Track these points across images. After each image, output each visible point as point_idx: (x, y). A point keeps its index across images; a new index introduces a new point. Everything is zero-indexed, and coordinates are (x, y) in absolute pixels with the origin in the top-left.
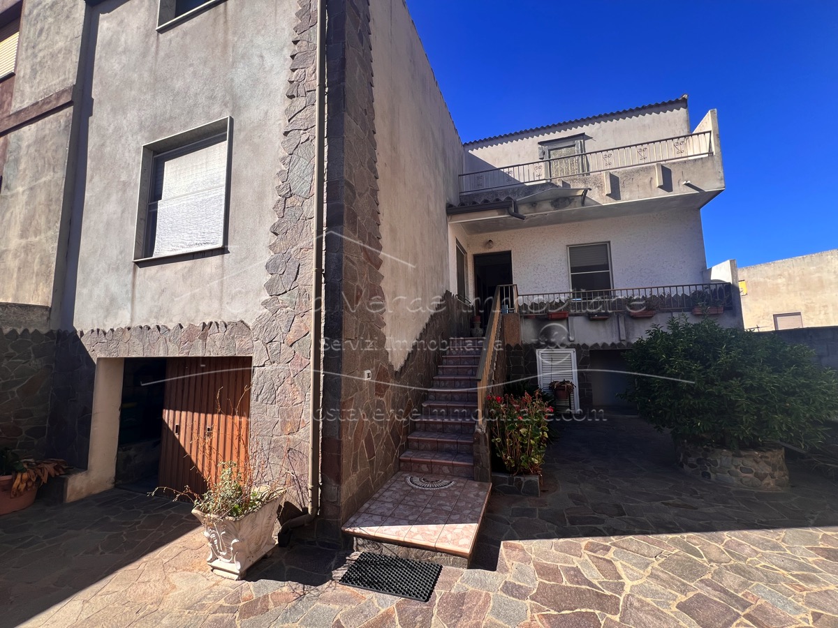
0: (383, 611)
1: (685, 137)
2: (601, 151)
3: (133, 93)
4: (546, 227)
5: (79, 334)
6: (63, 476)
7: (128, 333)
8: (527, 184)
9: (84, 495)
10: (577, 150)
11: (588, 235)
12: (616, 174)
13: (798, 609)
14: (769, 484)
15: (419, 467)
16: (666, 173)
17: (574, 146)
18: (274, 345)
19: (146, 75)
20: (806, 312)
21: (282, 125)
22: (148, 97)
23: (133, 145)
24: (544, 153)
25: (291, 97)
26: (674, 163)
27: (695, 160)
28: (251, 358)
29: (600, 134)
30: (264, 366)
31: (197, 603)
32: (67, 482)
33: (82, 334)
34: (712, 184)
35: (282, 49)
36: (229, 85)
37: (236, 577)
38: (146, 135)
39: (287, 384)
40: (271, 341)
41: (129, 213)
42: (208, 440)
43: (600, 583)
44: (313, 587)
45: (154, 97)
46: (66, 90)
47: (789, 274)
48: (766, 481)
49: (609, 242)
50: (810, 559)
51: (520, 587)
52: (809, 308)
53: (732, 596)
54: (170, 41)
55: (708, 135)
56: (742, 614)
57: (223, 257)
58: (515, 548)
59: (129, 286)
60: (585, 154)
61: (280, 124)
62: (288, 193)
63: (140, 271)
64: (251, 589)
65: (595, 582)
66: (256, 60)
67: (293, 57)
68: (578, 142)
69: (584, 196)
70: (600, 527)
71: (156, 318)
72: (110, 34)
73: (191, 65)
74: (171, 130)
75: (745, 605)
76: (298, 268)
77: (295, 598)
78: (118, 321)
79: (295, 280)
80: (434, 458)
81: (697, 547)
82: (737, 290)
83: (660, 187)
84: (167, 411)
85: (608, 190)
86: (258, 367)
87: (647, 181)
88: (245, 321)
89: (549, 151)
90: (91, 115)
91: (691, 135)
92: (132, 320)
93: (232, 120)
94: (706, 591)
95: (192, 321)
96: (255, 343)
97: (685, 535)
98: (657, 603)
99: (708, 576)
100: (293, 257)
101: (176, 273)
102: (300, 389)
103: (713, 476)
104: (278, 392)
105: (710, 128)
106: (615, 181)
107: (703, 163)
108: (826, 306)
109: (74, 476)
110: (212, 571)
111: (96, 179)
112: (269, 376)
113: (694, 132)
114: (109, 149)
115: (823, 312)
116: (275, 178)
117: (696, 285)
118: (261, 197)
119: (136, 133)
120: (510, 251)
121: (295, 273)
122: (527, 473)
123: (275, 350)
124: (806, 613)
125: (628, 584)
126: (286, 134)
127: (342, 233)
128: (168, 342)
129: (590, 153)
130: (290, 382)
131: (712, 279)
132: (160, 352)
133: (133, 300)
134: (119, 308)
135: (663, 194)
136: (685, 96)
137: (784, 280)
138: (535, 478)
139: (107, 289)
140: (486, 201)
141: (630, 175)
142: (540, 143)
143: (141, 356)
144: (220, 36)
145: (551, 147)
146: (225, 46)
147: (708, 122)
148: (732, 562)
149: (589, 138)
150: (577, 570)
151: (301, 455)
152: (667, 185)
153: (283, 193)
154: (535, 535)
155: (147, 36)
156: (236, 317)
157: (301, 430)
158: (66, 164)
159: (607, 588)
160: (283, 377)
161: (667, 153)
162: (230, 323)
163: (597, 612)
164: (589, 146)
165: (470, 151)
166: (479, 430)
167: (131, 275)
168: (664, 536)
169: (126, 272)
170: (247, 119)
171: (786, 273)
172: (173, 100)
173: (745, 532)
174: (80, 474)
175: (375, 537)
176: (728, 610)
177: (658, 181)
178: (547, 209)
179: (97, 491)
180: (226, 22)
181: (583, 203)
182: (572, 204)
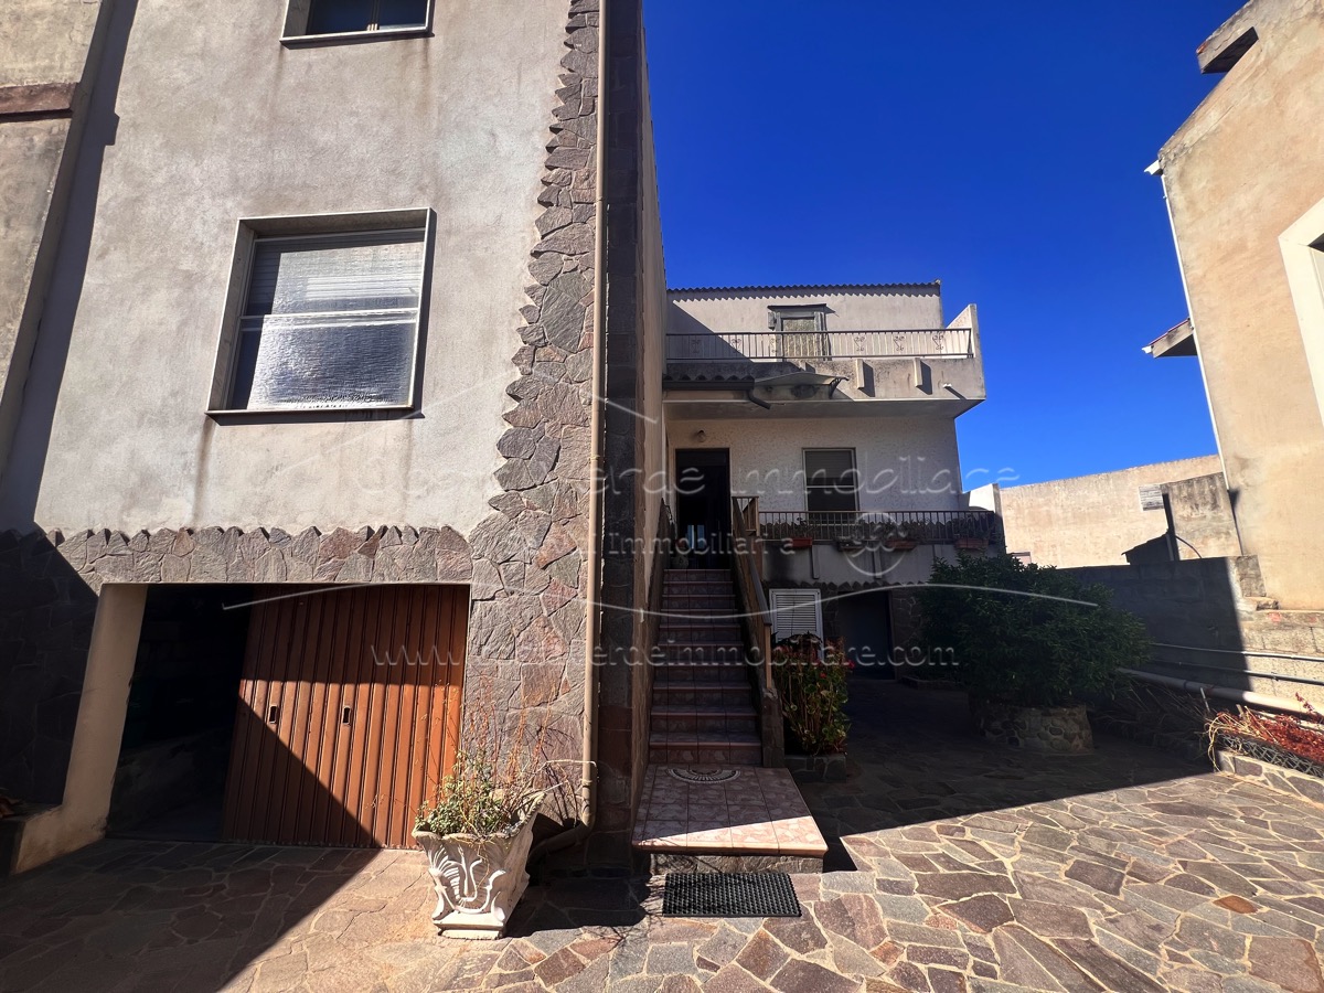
0: (751, 937)
1: (938, 330)
2: (853, 332)
3: (220, 128)
4: (776, 420)
5: (52, 539)
6: (15, 819)
7: (188, 542)
8: (753, 360)
9: (52, 854)
10: (816, 323)
11: (828, 437)
12: (869, 364)
13: (1166, 860)
14: (1077, 746)
15: (678, 754)
16: (926, 371)
17: (813, 318)
18: (513, 567)
19: (252, 107)
20: (1035, 552)
21: (528, 240)
22: (257, 141)
23: (215, 214)
24: (775, 321)
25: (547, 204)
26: (933, 360)
27: (956, 360)
28: (468, 586)
29: (845, 309)
30: (493, 598)
31: (454, 979)
32: (22, 830)
33: (59, 537)
34: (973, 392)
35: (529, 133)
36: (430, 161)
37: (496, 933)
38: (247, 202)
39: (536, 627)
40: (508, 561)
41: (197, 327)
42: (344, 728)
43: (979, 865)
44: (628, 928)
45: (269, 146)
46: (55, 88)
47: (1018, 505)
48: (1075, 743)
49: (854, 449)
50: (1151, 815)
51: (898, 882)
52: (1038, 548)
53: (1105, 857)
54: (310, 66)
55: (967, 332)
56: (1125, 872)
57: (410, 423)
58: (861, 842)
59: (193, 457)
60: (827, 333)
61: (523, 238)
62: (539, 340)
63: (217, 429)
64: (530, 946)
65: (972, 865)
66: (483, 138)
67: (550, 149)
68: (818, 314)
69: (833, 387)
70: (938, 808)
71: (257, 514)
72: (168, 18)
73: (352, 114)
74: (303, 205)
75: (1124, 865)
76: (558, 452)
77: (613, 944)
78: (161, 517)
79: (553, 469)
80: (698, 741)
81: (1047, 817)
82: (1000, 520)
83: (918, 387)
84: (250, 684)
85: (860, 382)
86: (482, 600)
87: (905, 377)
88: (454, 528)
89: (783, 319)
90: (112, 142)
91: (945, 330)
92: (196, 515)
93: (433, 215)
94: (1081, 857)
95: (342, 523)
96: (474, 562)
97: (1029, 807)
98: (1046, 875)
99: (1075, 843)
100: (547, 435)
101: (306, 441)
102: (560, 634)
103: (1021, 741)
104: (519, 640)
105: (969, 325)
106: (868, 372)
107: (964, 365)
108: (1054, 546)
109: (36, 817)
110: (440, 934)
111: (115, 256)
112: (503, 614)
113: (950, 327)
114: (152, 209)
115: (1051, 553)
116: (513, 315)
117: (951, 512)
118: (488, 338)
119: (224, 195)
120: (728, 449)
121: (552, 459)
122: (829, 750)
123: (514, 575)
124: (1174, 861)
125: (1007, 863)
126: (536, 254)
127: (633, 409)
128: (287, 558)
129: (833, 333)
130: (542, 624)
131: (971, 505)
132: (268, 576)
133: (200, 481)
134: (165, 493)
135: (921, 396)
136: (938, 281)
137: (1013, 511)
138: (840, 758)
139: (133, 455)
140: (702, 378)
141: (886, 367)
142: (770, 307)
143: (221, 580)
144: (415, 85)
145: (784, 315)
146: (424, 105)
147: (966, 318)
148: (1087, 827)
149: (830, 311)
150: (944, 855)
151: (561, 737)
152: (926, 386)
153: (532, 339)
154: (873, 826)
155: (256, 42)
156: (436, 521)
157: (561, 697)
158: (44, 219)
159: (989, 869)
160: (529, 617)
161: (921, 346)
162: (423, 530)
163: (996, 894)
164: (832, 322)
165: (675, 302)
166: (770, 695)
167: (197, 437)
168: (1010, 810)
169: (186, 430)
170: (459, 219)
171: (1015, 504)
172: (311, 159)
173: (1082, 797)
174: (48, 813)
175: (687, 848)
176: (1112, 871)
177: (916, 380)
178: (785, 398)
179: (74, 847)
180: (426, 67)
181: (831, 395)
182: (817, 394)
